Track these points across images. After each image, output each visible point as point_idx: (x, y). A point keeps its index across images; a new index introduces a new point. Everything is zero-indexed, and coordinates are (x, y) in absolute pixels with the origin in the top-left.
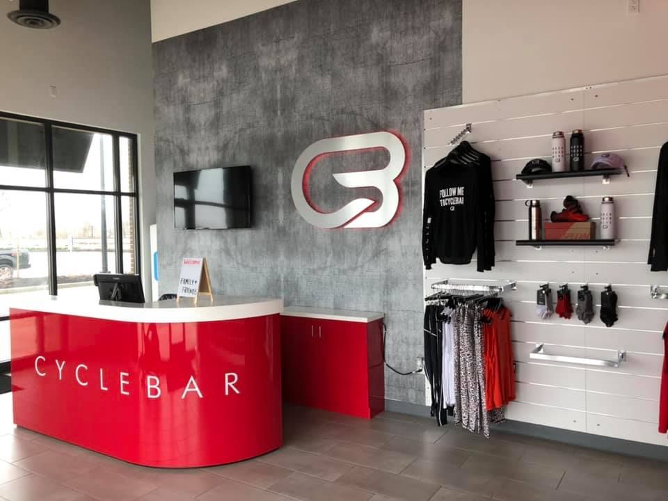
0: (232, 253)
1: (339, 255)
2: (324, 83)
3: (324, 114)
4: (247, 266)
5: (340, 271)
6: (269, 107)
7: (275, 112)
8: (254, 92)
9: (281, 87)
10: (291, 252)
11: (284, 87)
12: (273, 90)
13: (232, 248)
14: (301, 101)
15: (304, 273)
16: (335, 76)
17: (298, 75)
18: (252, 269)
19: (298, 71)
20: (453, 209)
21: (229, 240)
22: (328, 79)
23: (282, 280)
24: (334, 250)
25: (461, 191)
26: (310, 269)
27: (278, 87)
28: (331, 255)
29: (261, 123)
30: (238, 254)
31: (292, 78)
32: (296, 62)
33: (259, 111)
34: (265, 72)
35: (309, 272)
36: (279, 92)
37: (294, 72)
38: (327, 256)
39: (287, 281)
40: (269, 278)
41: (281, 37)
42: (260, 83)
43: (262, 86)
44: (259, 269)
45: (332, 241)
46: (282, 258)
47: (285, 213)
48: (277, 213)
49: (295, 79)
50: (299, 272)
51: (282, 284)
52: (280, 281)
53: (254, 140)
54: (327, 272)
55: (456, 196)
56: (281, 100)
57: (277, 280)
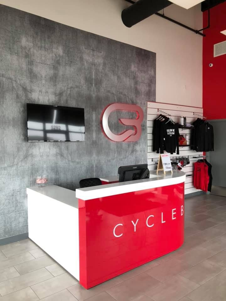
0: (65, 155)
1: (119, 153)
2: (114, 79)
3: (114, 92)
4: (75, 162)
5: (120, 159)
6: (89, 80)
7: (91, 84)
8: (80, 70)
9: (95, 73)
10: (99, 153)
11: (96, 74)
12: (90, 73)
13: (65, 152)
14: (104, 83)
15: (105, 162)
16: (119, 77)
17: (103, 71)
18: (78, 163)
19: (103, 69)
20: (171, 136)
21: (63, 147)
22: (116, 78)
23: (94, 166)
24: (118, 151)
25: (174, 130)
26: (108, 160)
27: (93, 73)
28: (117, 153)
29: (84, 87)
30: (69, 155)
31: (100, 71)
32: (102, 64)
33: (83, 81)
34: (87, 62)
35: (107, 161)
36: (93, 75)
37: (101, 69)
38: (115, 154)
39: (97, 167)
40: (87, 166)
41: (95, 50)
42: (83, 67)
43: (85, 68)
44: (82, 163)
45: (117, 147)
46: (94, 156)
47: (96, 134)
48: (92, 134)
49: (102, 73)
50: (103, 162)
51: (95, 169)
52: (94, 167)
53: (79, 95)
54: (114, 161)
55: (172, 132)
56: (95, 79)
57: (92, 167)
